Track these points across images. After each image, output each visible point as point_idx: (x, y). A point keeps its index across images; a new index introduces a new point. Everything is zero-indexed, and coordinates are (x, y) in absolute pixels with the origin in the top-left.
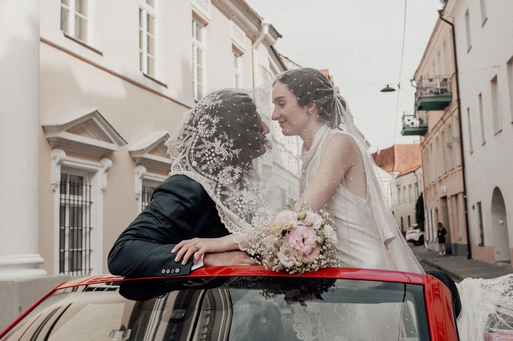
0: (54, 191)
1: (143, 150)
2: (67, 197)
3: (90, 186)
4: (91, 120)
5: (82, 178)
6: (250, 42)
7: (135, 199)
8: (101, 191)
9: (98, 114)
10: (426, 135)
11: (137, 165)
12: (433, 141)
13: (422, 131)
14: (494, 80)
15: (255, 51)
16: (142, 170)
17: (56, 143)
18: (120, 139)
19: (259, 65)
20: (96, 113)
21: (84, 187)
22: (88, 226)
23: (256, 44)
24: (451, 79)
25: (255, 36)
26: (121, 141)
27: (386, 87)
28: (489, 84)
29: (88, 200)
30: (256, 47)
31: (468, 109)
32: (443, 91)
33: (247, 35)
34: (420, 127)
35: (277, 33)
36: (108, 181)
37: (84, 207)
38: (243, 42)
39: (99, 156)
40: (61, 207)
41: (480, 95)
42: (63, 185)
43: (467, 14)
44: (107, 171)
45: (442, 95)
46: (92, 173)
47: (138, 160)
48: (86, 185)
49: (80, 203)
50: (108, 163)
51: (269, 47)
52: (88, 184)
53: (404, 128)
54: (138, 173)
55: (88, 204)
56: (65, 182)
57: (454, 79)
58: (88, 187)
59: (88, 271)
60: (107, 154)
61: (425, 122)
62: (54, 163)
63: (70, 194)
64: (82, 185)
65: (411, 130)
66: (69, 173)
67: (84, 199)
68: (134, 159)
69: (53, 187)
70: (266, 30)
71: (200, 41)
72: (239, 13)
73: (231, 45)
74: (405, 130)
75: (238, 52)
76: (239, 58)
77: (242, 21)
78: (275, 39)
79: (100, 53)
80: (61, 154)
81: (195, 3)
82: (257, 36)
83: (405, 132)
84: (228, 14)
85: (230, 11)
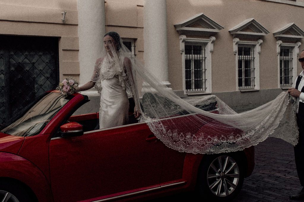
3: (205, 50)
5: (201, 47)
8: (210, 52)
18: (219, 26)
36: (214, 47)
37: (203, 60)
39: (208, 35)
44: (213, 42)
46: (206, 44)
48: (202, 50)
49: (201, 58)
50: (212, 38)
60: (212, 34)
66: (192, 45)
67: (203, 56)
68: (232, 35)
69: (181, 52)
80: (183, 37)
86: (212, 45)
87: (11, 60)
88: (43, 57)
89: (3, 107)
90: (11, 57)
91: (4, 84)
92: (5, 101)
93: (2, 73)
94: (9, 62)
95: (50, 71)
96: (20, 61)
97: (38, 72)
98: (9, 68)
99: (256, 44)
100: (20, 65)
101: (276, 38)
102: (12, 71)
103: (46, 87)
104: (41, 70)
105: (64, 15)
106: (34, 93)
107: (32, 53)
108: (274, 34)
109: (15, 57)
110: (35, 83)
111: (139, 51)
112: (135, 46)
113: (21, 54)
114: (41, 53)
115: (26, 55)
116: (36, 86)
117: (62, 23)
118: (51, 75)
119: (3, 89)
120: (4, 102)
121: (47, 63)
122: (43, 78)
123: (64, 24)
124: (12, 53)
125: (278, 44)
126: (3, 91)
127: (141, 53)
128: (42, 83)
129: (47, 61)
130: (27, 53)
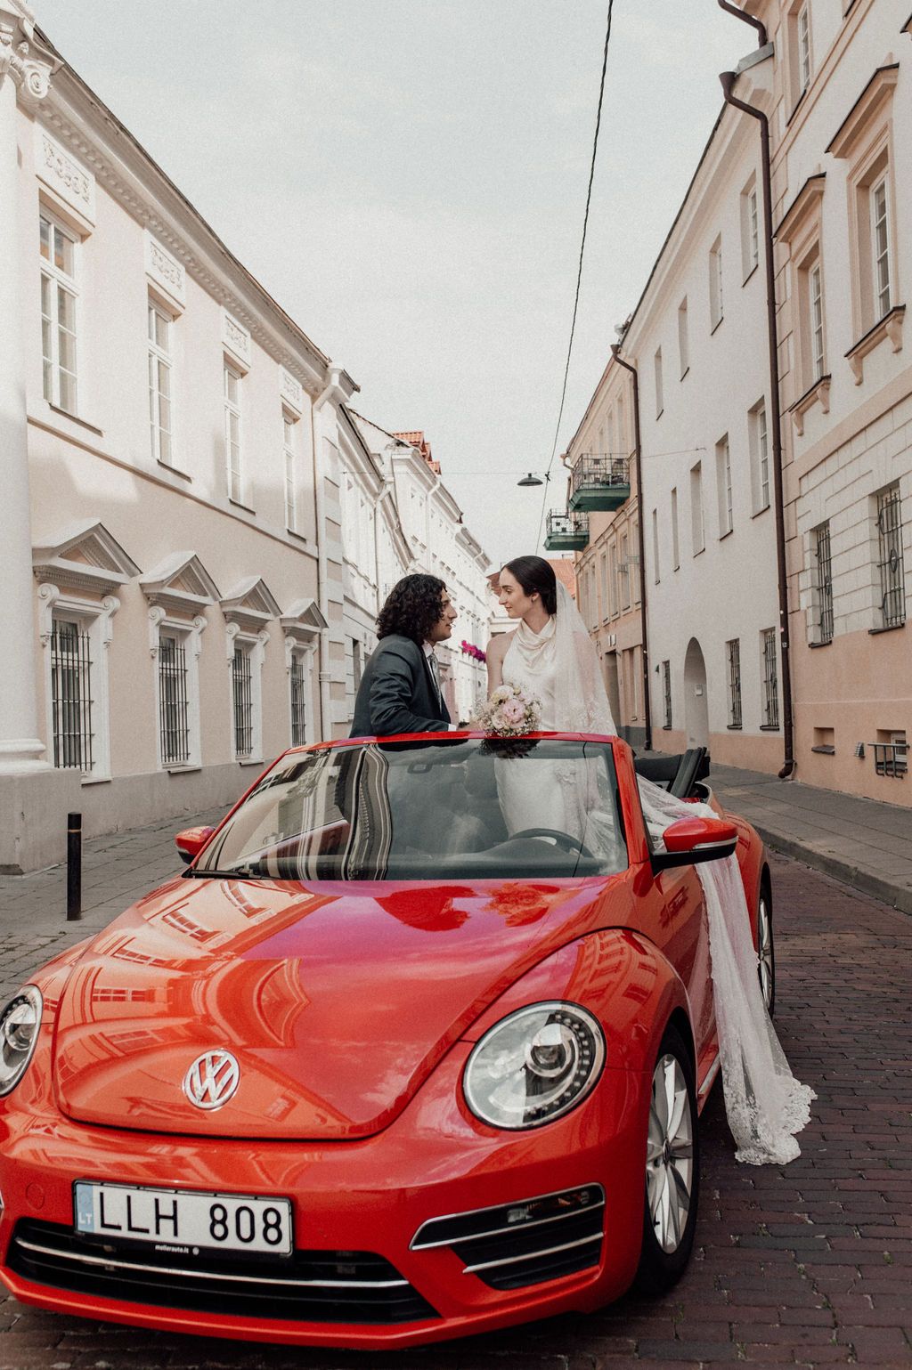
0: (43, 646)
1: (163, 581)
3: (88, 638)
4: (91, 538)
5: (75, 626)
6: (308, 398)
7: (150, 657)
8: (104, 646)
9: (101, 529)
10: (586, 549)
11: (151, 605)
12: (597, 561)
13: (580, 543)
14: (696, 470)
15: (317, 414)
16: (160, 613)
17: (45, 575)
18: (133, 567)
19: (323, 437)
20: (100, 528)
21: (80, 639)
22: (87, 699)
23: (318, 403)
24: (628, 459)
25: (316, 390)
26: (133, 569)
27: (527, 476)
28: (688, 476)
29: (86, 659)
30: (319, 409)
31: (655, 512)
32: (616, 479)
33: (304, 388)
34: (576, 536)
35: (352, 383)
36: (113, 629)
37: (81, 670)
38: (297, 399)
39: (101, 592)
41: (674, 491)
43: (658, 356)
44: (113, 615)
45: (615, 486)
46: (91, 618)
47: (154, 598)
48: (83, 637)
49: (76, 664)
50: (113, 603)
51: (338, 407)
52: (85, 635)
53: (550, 538)
54: (153, 618)
55: (86, 664)
57: (634, 462)
58: (86, 640)
59: (88, 765)
60: (110, 589)
61: (584, 528)
62: (43, 604)
63: (62, 650)
64: (78, 637)
65: (561, 540)
67: (81, 659)
68: (147, 597)
69: (43, 640)
70: (335, 380)
71: (235, 402)
72: (294, 352)
73: (281, 405)
74: (552, 541)
75: (290, 416)
76: (292, 426)
77: (299, 366)
78: (350, 394)
79: (98, 432)
80: (52, 591)
81: (227, 340)
82: (320, 389)
83: (551, 544)
84: (276, 355)
85: (280, 349)
86: (110, 622)
99: (190, 629)
101: (225, 614)
108: (224, 603)
125: (231, 632)
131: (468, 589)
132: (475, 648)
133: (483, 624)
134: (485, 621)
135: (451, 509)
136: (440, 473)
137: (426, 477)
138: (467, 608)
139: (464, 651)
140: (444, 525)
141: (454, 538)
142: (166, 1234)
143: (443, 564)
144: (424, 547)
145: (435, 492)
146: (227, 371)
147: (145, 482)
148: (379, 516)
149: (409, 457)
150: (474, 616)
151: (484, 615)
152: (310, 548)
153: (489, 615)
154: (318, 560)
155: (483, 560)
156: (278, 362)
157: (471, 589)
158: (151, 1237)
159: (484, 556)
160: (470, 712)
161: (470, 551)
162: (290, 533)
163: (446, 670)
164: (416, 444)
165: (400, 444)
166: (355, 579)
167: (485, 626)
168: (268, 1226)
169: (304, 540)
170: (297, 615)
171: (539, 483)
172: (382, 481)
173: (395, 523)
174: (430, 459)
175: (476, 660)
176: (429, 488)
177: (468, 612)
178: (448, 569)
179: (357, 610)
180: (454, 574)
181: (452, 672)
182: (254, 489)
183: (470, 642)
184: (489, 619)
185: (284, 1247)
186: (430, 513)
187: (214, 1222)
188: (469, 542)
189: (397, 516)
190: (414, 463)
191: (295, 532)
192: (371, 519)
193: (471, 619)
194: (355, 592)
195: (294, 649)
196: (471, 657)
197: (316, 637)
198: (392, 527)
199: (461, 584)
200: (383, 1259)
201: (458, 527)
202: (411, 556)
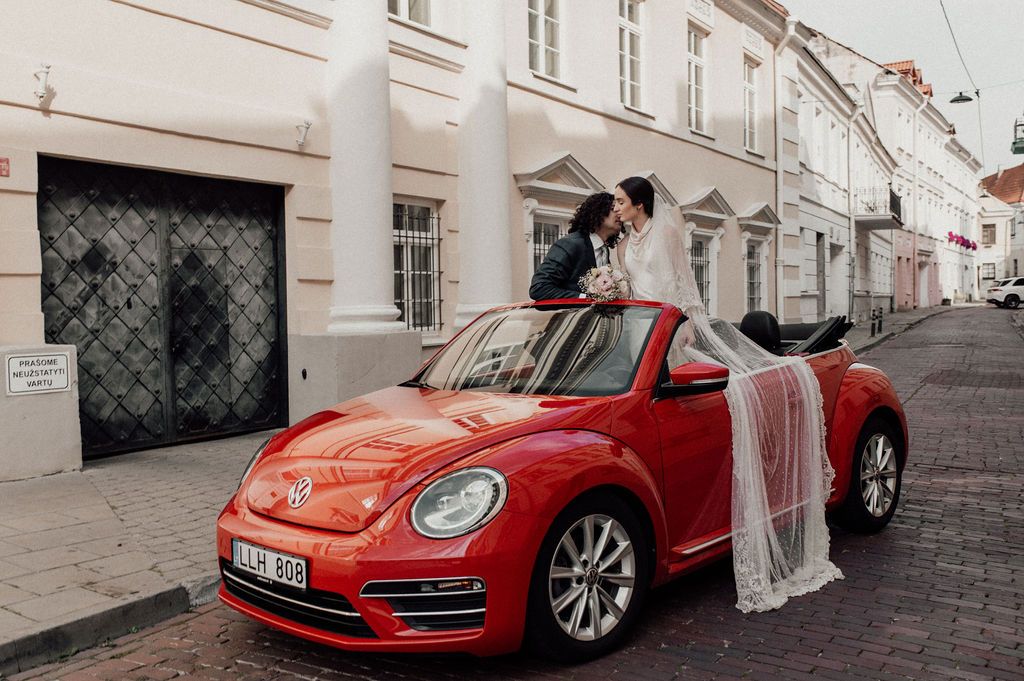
0: (528, 241)
2: (542, 247)
4: (565, 165)
5: (557, 227)
6: (771, 46)
9: (571, 158)
15: (778, 58)
17: (527, 192)
19: (783, 76)
20: (569, 158)
23: (778, 49)
26: (597, 185)
27: (958, 95)
30: (780, 54)
33: (766, 39)
35: (809, 31)
38: (760, 49)
40: (535, 257)
42: (537, 234)
51: (802, 51)
53: (1014, 143)
56: (540, 231)
62: (526, 212)
63: (545, 243)
66: (543, 222)
69: (527, 237)
70: (791, 31)
71: (700, 56)
72: (754, 12)
73: (743, 56)
74: (1017, 146)
75: (751, 62)
76: (756, 70)
77: (761, 23)
78: (808, 40)
79: (574, 90)
80: (533, 203)
81: (692, 11)
82: (780, 38)
83: (1016, 149)
84: (739, 16)
85: (741, 11)
87: (174, 237)
88: (247, 234)
89: (153, 363)
90: (173, 228)
91: (156, 302)
92: (159, 345)
93: (152, 272)
94: (168, 241)
95: (262, 271)
96: (195, 241)
97: (237, 272)
98: (169, 257)
100: (195, 252)
101: (684, 216)
102: (176, 266)
103: (251, 312)
104: (242, 267)
105: (304, 130)
106: (228, 325)
107: (223, 222)
108: (681, 208)
109: (182, 229)
110: (229, 299)
111: (450, 231)
112: (439, 219)
113: (197, 222)
114: (243, 225)
115: (209, 227)
116: (231, 307)
117: (296, 150)
118: (264, 282)
119: (154, 315)
120: (156, 350)
121: (256, 249)
122: (246, 286)
123: (301, 154)
124: (176, 219)
125: (689, 229)
126: (154, 318)
127: (454, 234)
128: (244, 301)
129: (257, 244)
130: (210, 221)
131: (956, 189)
132: (962, 237)
133: (972, 217)
134: (976, 215)
135: (940, 122)
136: (931, 95)
137: (914, 98)
138: (955, 205)
139: (950, 240)
140: (932, 138)
141: (943, 147)
142: (261, 573)
143: (931, 169)
144: (911, 156)
145: (923, 110)
146: (693, 34)
147: (615, 123)
148: (851, 133)
149: (897, 83)
150: (962, 211)
151: (974, 209)
152: (769, 163)
153: (980, 210)
154: (776, 172)
155: (974, 165)
156: (741, 22)
157: (960, 188)
158: (256, 572)
159: (974, 160)
160: (956, 291)
161: (960, 157)
162: (748, 152)
163: (929, 256)
164: (905, 73)
165: (889, 72)
166: (822, 186)
167: (975, 221)
168: (298, 573)
169: (763, 158)
170: (750, 215)
171: (970, 100)
172: (855, 105)
173: (873, 139)
174: (921, 82)
175: (964, 248)
176: (917, 106)
177: (956, 208)
178: (936, 173)
179: (822, 209)
180: (941, 176)
181: (937, 258)
182: (715, 121)
183: (957, 232)
184: (979, 213)
185: (303, 586)
186: (918, 127)
187: (278, 568)
188: (959, 151)
189: (874, 132)
190: (902, 87)
191: (756, 152)
192: (844, 136)
193: (959, 214)
194: (821, 195)
195: (749, 241)
196: (958, 246)
197: (773, 231)
198: (870, 142)
199: (949, 185)
200: (346, 600)
201: (947, 138)
202: (895, 165)
